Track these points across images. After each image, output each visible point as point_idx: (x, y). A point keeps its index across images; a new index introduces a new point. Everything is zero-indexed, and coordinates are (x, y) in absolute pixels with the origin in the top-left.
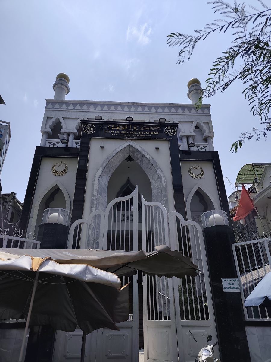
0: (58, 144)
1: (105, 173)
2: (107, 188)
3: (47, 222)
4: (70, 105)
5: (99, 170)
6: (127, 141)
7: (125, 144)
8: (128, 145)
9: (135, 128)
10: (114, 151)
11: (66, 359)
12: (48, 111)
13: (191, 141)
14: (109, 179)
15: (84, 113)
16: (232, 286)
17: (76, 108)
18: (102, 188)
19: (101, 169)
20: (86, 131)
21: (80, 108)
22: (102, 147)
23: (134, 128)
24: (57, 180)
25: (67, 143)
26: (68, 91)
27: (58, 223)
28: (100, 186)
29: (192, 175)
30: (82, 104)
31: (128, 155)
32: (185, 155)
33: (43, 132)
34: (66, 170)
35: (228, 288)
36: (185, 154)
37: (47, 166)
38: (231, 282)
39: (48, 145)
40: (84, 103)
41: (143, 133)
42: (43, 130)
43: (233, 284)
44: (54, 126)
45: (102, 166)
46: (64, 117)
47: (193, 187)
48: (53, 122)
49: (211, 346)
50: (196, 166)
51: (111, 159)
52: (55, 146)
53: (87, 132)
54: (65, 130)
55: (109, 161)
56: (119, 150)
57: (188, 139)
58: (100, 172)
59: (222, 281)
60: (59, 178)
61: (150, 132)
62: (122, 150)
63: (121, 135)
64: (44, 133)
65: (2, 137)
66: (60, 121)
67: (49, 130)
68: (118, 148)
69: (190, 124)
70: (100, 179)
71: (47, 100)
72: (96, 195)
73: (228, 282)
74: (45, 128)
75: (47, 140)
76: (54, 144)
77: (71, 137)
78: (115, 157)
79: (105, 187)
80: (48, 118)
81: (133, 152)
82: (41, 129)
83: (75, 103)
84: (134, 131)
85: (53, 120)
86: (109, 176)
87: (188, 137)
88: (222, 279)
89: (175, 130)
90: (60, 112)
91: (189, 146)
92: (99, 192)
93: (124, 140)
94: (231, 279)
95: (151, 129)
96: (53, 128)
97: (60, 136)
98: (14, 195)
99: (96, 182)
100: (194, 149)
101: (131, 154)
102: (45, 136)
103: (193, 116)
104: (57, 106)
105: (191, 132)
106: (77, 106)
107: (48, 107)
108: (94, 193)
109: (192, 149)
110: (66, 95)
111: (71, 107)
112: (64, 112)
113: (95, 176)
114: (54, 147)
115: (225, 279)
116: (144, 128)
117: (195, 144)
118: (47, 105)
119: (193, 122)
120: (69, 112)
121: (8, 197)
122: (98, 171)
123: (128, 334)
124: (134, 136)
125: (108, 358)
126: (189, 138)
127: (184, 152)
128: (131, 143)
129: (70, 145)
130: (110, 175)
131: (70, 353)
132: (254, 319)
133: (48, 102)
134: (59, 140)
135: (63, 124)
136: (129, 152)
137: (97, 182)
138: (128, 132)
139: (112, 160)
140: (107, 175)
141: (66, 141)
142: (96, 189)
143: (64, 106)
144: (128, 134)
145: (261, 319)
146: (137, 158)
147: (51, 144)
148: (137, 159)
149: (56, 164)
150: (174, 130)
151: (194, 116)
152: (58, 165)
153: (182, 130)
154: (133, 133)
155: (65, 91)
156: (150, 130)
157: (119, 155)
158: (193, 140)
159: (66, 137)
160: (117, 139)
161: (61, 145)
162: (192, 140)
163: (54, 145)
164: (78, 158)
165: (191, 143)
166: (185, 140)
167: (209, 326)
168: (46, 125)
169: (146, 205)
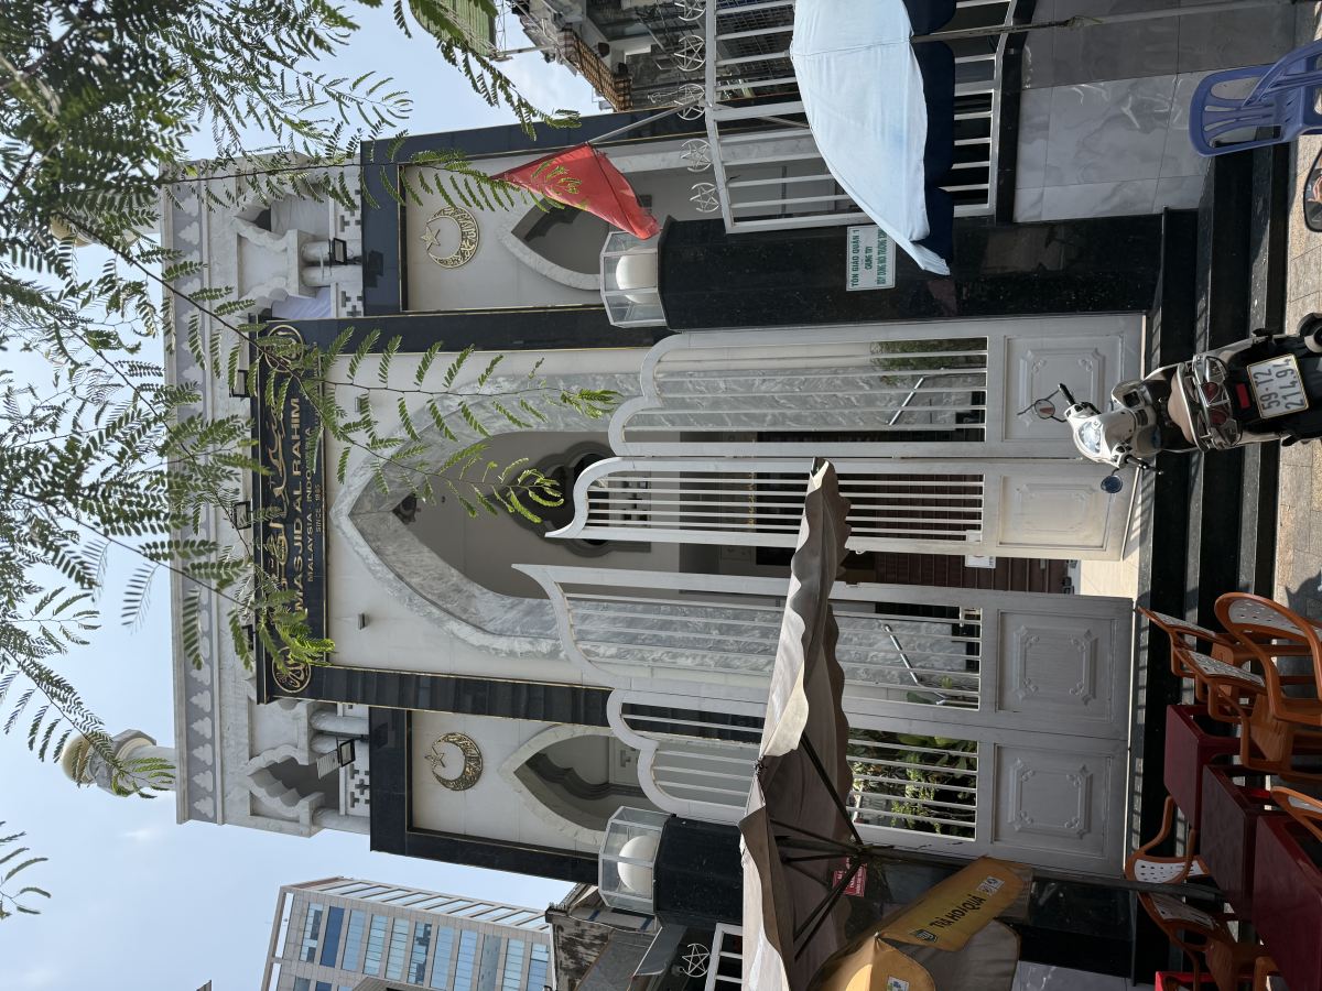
0: (357, 772)
1: (465, 611)
2: (527, 600)
3: (651, 901)
4: (198, 733)
5: (456, 632)
6: (335, 522)
7: (345, 530)
8: (350, 523)
9: (278, 491)
10: (379, 575)
11: (1089, 831)
12: (227, 812)
13: (321, 251)
14: (491, 594)
15: (224, 676)
16: (874, 254)
17: (208, 709)
18: (525, 621)
19: (454, 626)
20: (302, 683)
21: (207, 693)
22: (364, 621)
23: (277, 495)
24: (498, 770)
25: (351, 740)
26: (139, 735)
27: (652, 865)
28: (518, 629)
29: (463, 255)
30: (187, 688)
31: (392, 517)
32: (382, 275)
33: (314, 828)
34: (460, 740)
35: (882, 270)
36: (379, 277)
37: (442, 808)
38: (862, 255)
39: (363, 809)
40: (186, 678)
41: (297, 458)
42: (306, 830)
43: (868, 250)
44: (288, 786)
45: (440, 622)
46: (246, 754)
47: (514, 255)
48: (272, 794)
49: (1069, 413)
50: (428, 237)
51: (411, 587)
52: (367, 782)
53: (306, 677)
54: (303, 750)
55: (417, 597)
56: (373, 558)
57: (314, 264)
58: (464, 631)
59: (856, 288)
60: (490, 763)
61: (289, 432)
62: (373, 545)
63: (310, 548)
64: (315, 821)
65: (338, 909)
66: (267, 768)
67: (303, 808)
68: (364, 559)
69: (247, 249)
70: (490, 627)
71: (181, 819)
72: (551, 642)
73: (862, 266)
74: (297, 821)
75: (342, 812)
76: (358, 787)
77: (327, 724)
78: (400, 571)
79: (521, 607)
80: (254, 813)
81: (380, 500)
82: (301, 834)
83: (188, 713)
84: (292, 499)
85: (260, 792)
86: (477, 593)
87: (307, 263)
88: (850, 287)
89: (279, 330)
90: (229, 768)
91: (346, 262)
92: (539, 631)
93: (332, 537)
94: (850, 254)
95: (279, 427)
96: (294, 790)
97: (324, 769)
98: (556, 910)
99: (502, 643)
100: (353, 238)
101: (389, 505)
102: (327, 818)
103: (213, 235)
104: (204, 780)
105: (286, 250)
106: (197, 706)
107: (211, 815)
108: (545, 651)
109: (355, 249)
110: (154, 743)
111: (203, 727)
112: (228, 753)
113: (480, 648)
114: (371, 787)
115: (850, 276)
116: (276, 456)
117: (335, 239)
118: (203, 817)
119: (240, 238)
120: (225, 735)
121: (562, 930)
122: (458, 638)
123: (1023, 627)
124: (313, 495)
125: (1095, 697)
126: (312, 259)
127: (369, 280)
128: (340, 511)
129: (362, 728)
130: (475, 589)
131: (1073, 821)
132: (991, 186)
133: (188, 811)
134: (342, 770)
135: (278, 757)
136: (381, 515)
137: (503, 639)
138: (298, 520)
139: (415, 581)
140: (474, 599)
141: (346, 749)
142: (531, 643)
143: (203, 753)
144: (305, 521)
145: (992, 164)
146: (401, 485)
147: (357, 795)
148: (404, 484)
149: (438, 777)
150: (280, 333)
151: (212, 230)
152: (440, 771)
153: (279, 283)
154: (300, 499)
155: (139, 747)
156: (281, 433)
157: (394, 553)
158: (316, 239)
159: (329, 746)
160: (330, 559)
161: (362, 760)
162: (321, 244)
163: (361, 786)
164: (409, 712)
165: (332, 254)
166: (318, 275)
167: (1009, 343)
168: (284, 819)
169: (587, 524)
